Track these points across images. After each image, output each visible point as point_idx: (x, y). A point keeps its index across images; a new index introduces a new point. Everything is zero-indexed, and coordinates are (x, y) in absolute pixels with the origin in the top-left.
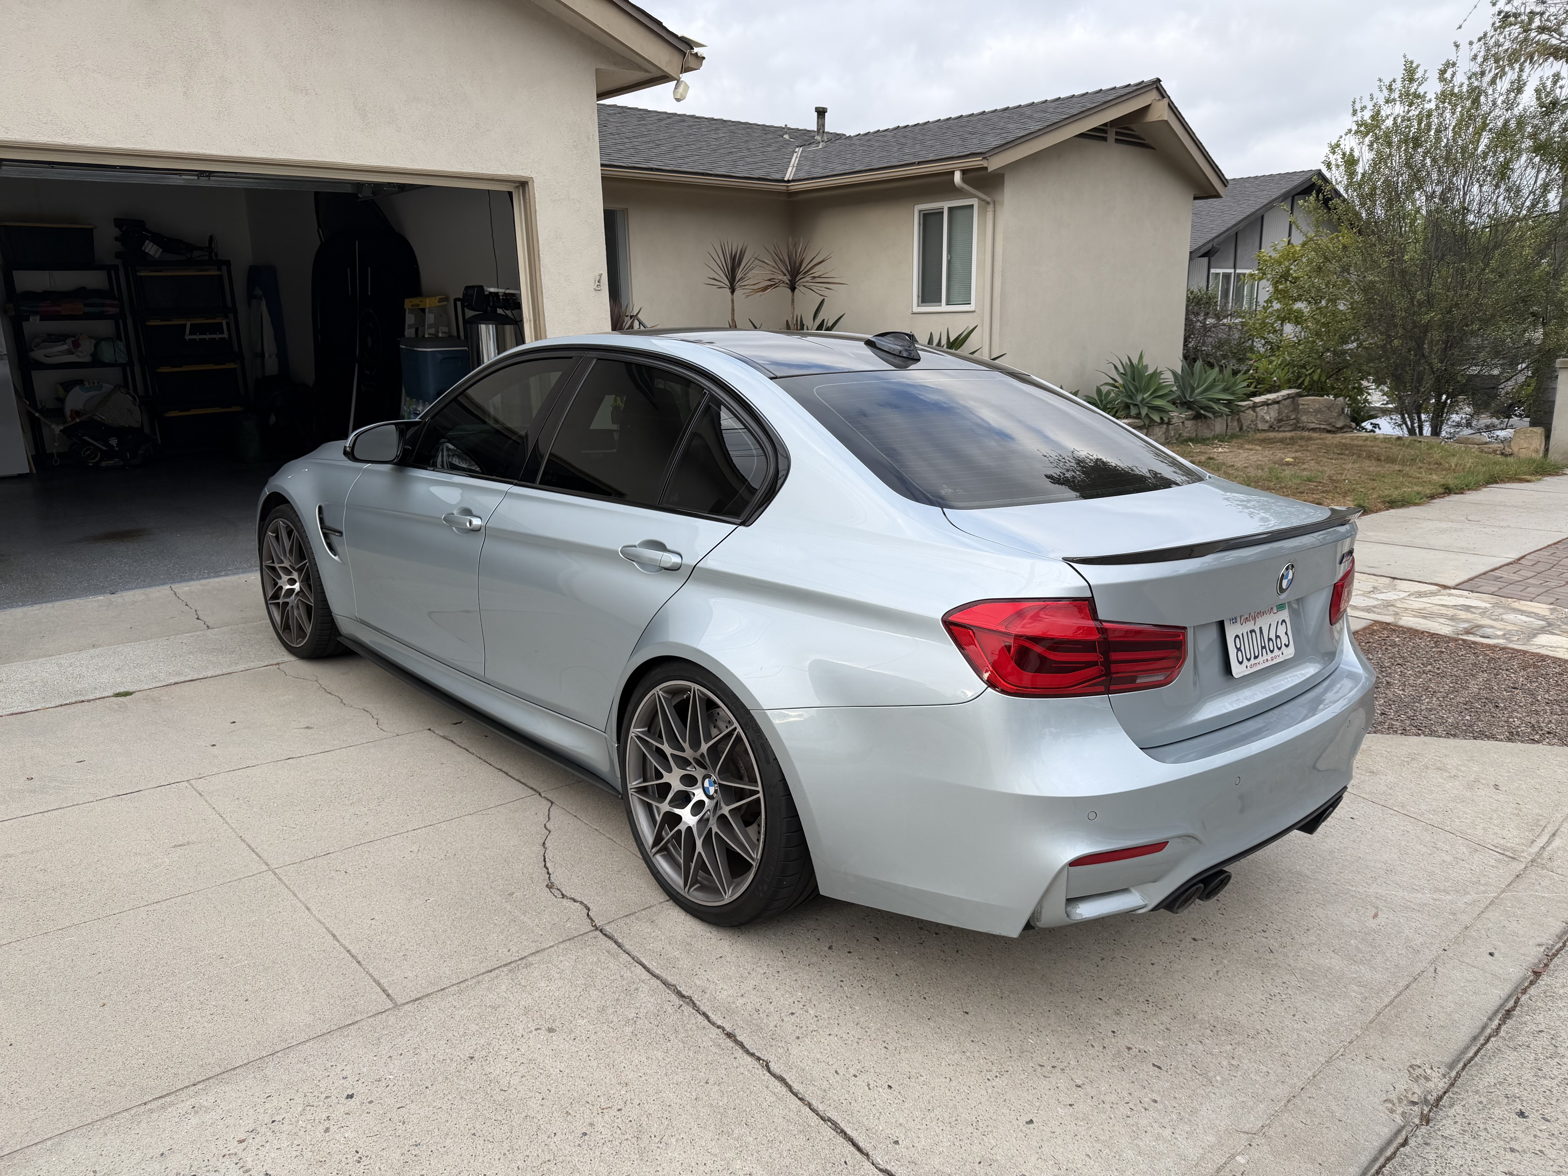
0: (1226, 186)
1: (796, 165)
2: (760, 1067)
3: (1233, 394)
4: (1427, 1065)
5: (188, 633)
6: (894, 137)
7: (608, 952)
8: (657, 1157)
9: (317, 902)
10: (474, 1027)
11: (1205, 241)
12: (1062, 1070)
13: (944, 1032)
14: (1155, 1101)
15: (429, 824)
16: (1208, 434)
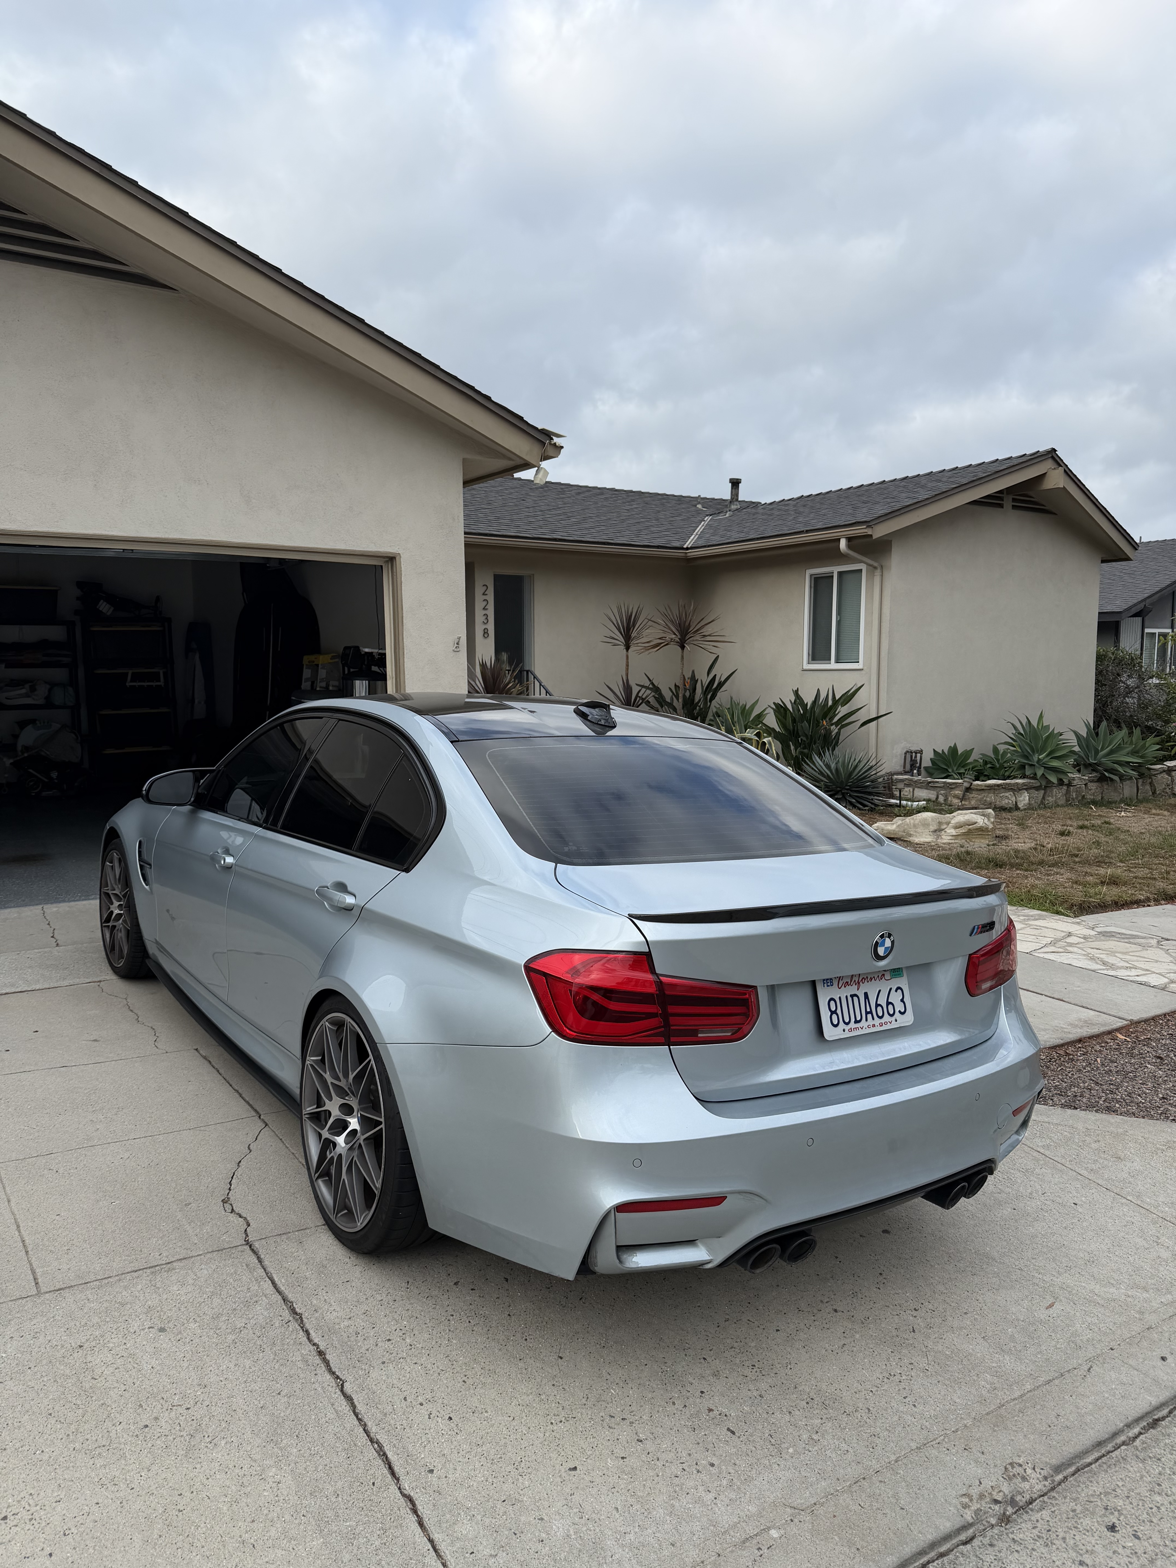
0: (1137, 550)
1: (699, 533)
2: (335, 1385)
3: (1141, 757)
4: (1029, 1465)
5: (38, 949)
6: (794, 506)
7: (247, 1266)
8: (202, 1456)
9: (19, 1195)
10: (96, 1320)
11: (1135, 601)
12: (632, 1423)
13: (529, 1373)
14: (712, 1465)
15: (150, 1135)
16: (1115, 797)
